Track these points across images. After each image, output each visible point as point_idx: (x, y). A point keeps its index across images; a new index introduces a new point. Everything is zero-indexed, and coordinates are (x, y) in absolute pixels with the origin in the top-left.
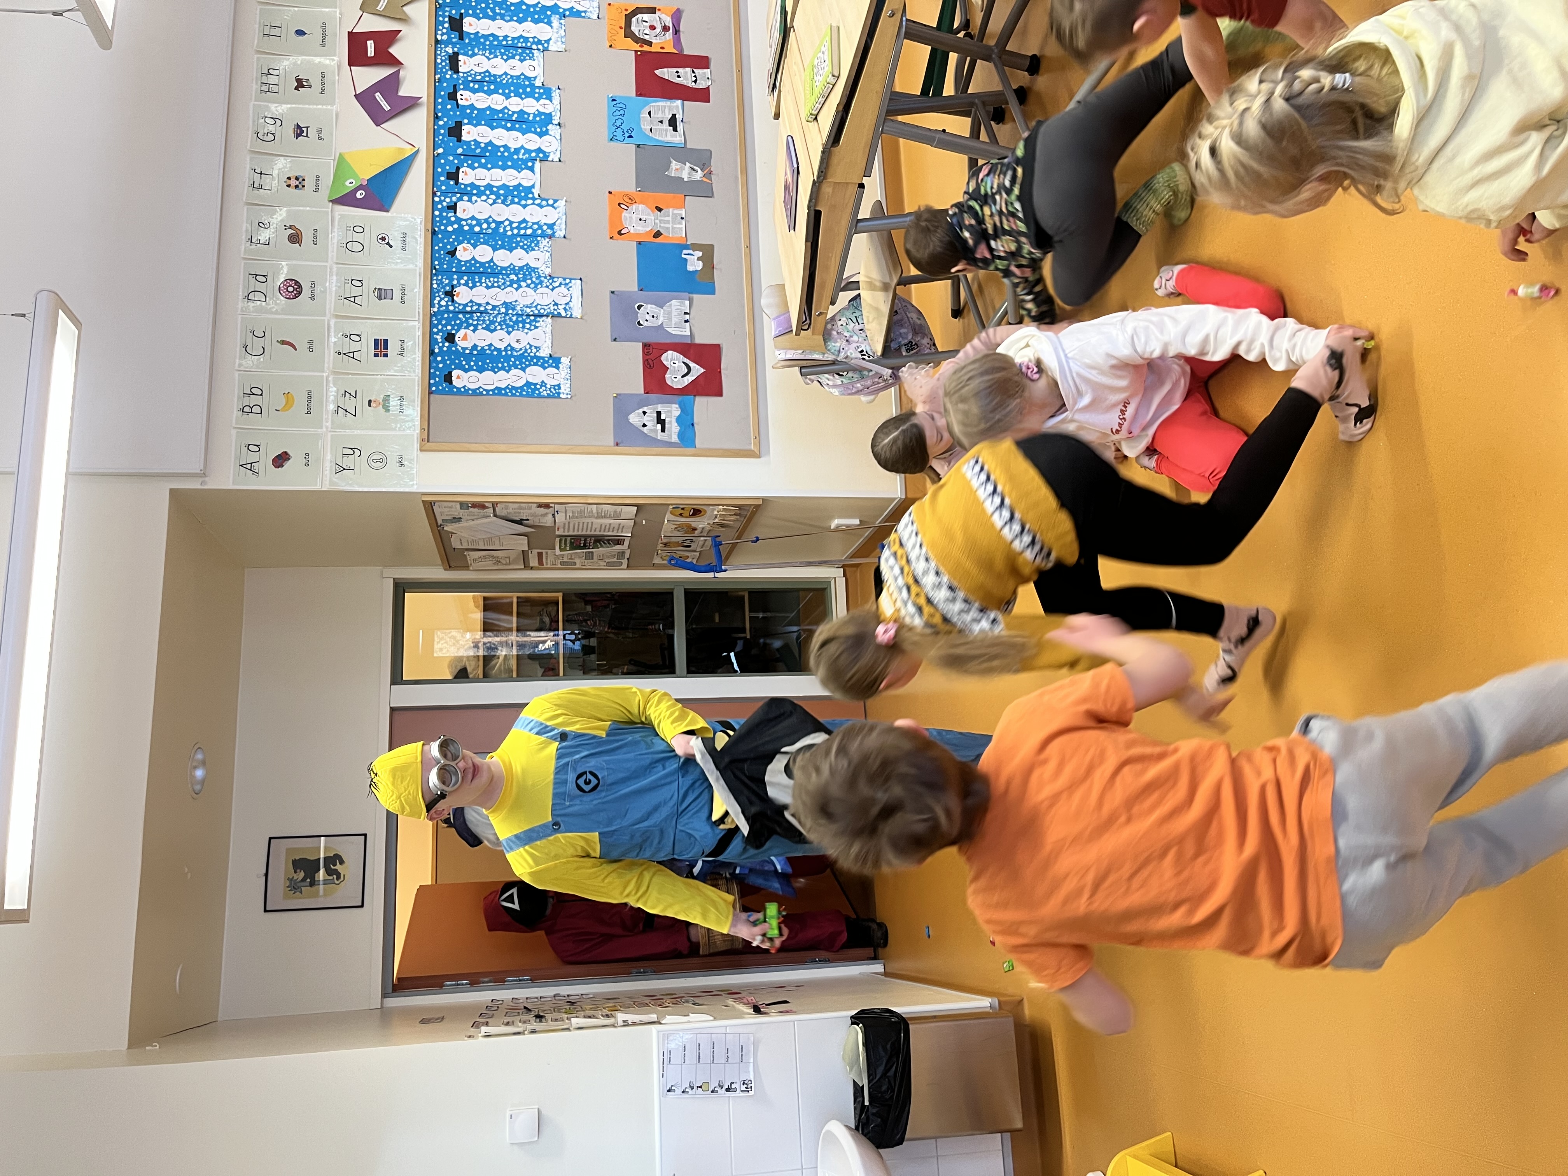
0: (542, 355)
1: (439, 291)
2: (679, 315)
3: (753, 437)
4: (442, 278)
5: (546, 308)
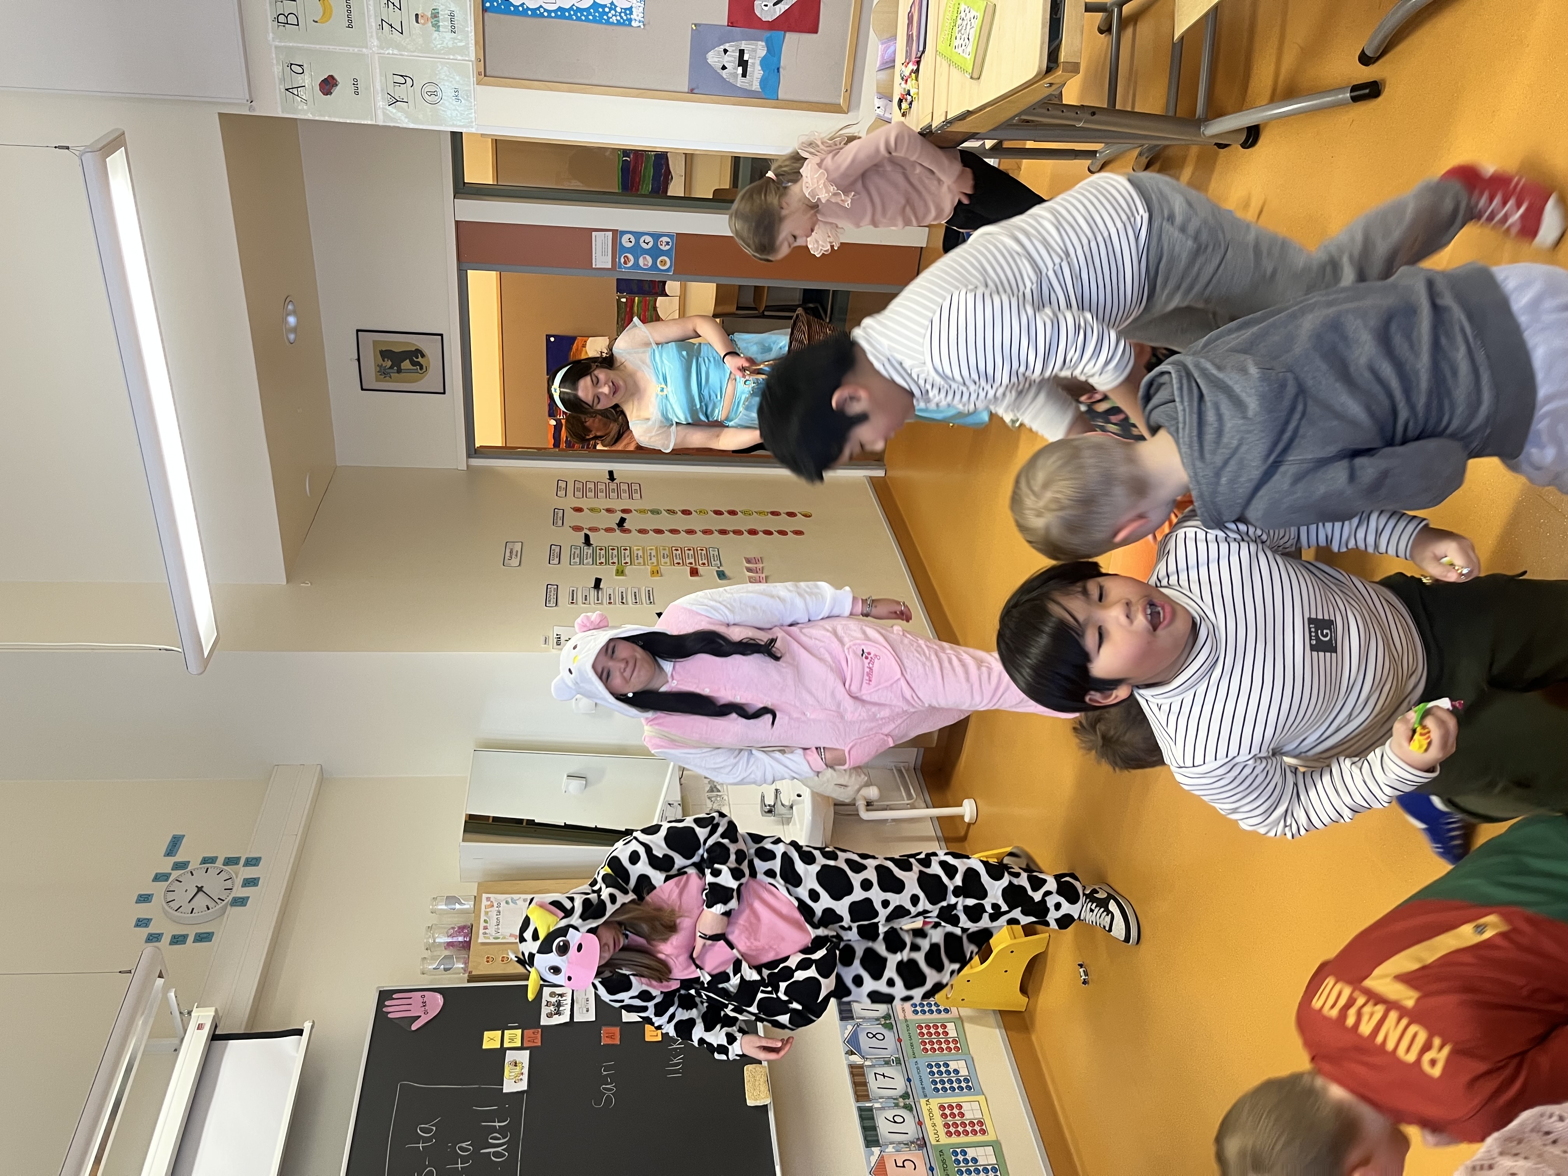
3: (843, 90)
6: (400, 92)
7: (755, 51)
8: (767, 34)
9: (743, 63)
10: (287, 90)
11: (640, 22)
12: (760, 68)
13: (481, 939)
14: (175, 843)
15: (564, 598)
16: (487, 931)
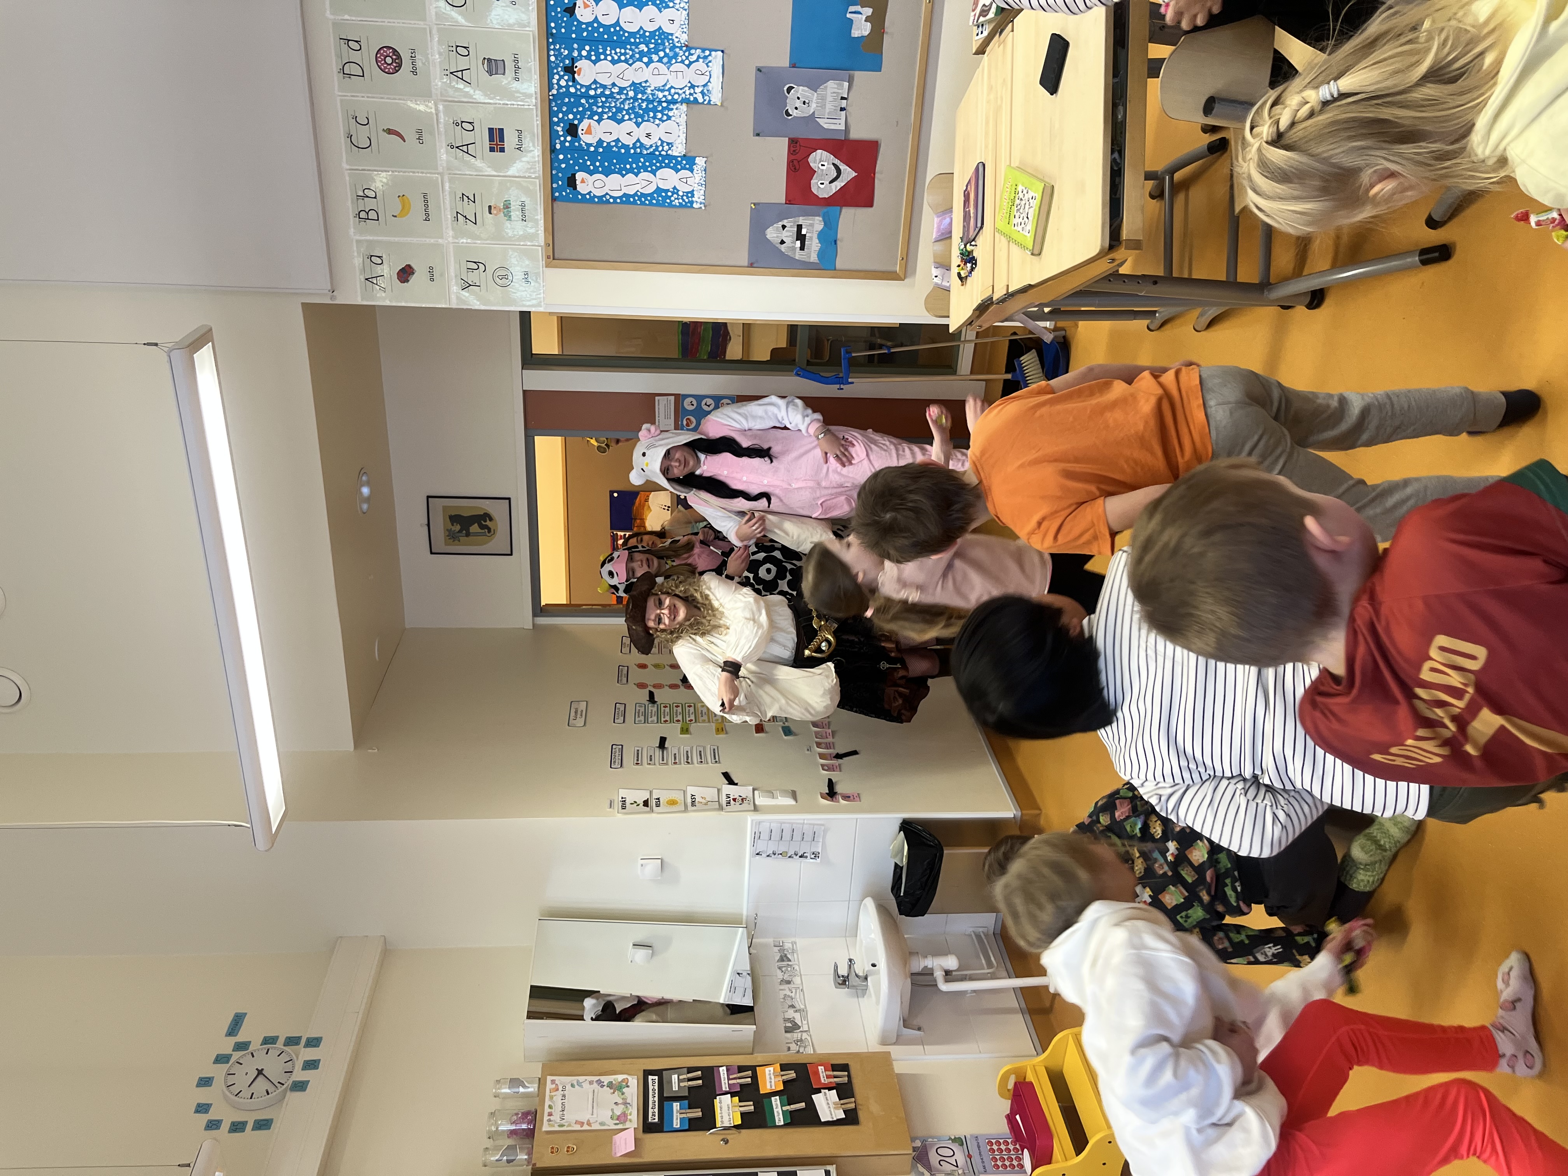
0: (675, 154)
1: (557, 66)
2: (835, 100)
3: (899, 258)
4: (560, 48)
5: (680, 92)
6: (472, 277)
7: (813, 226)
8: (825, 209)
9: (801, 237)
10: (366, 279)
11: (701, 204)
12: (818, 241)
13: (546, 1128)
14: (237, 1022)
15: (629, 758)
16: (552, 1118)
